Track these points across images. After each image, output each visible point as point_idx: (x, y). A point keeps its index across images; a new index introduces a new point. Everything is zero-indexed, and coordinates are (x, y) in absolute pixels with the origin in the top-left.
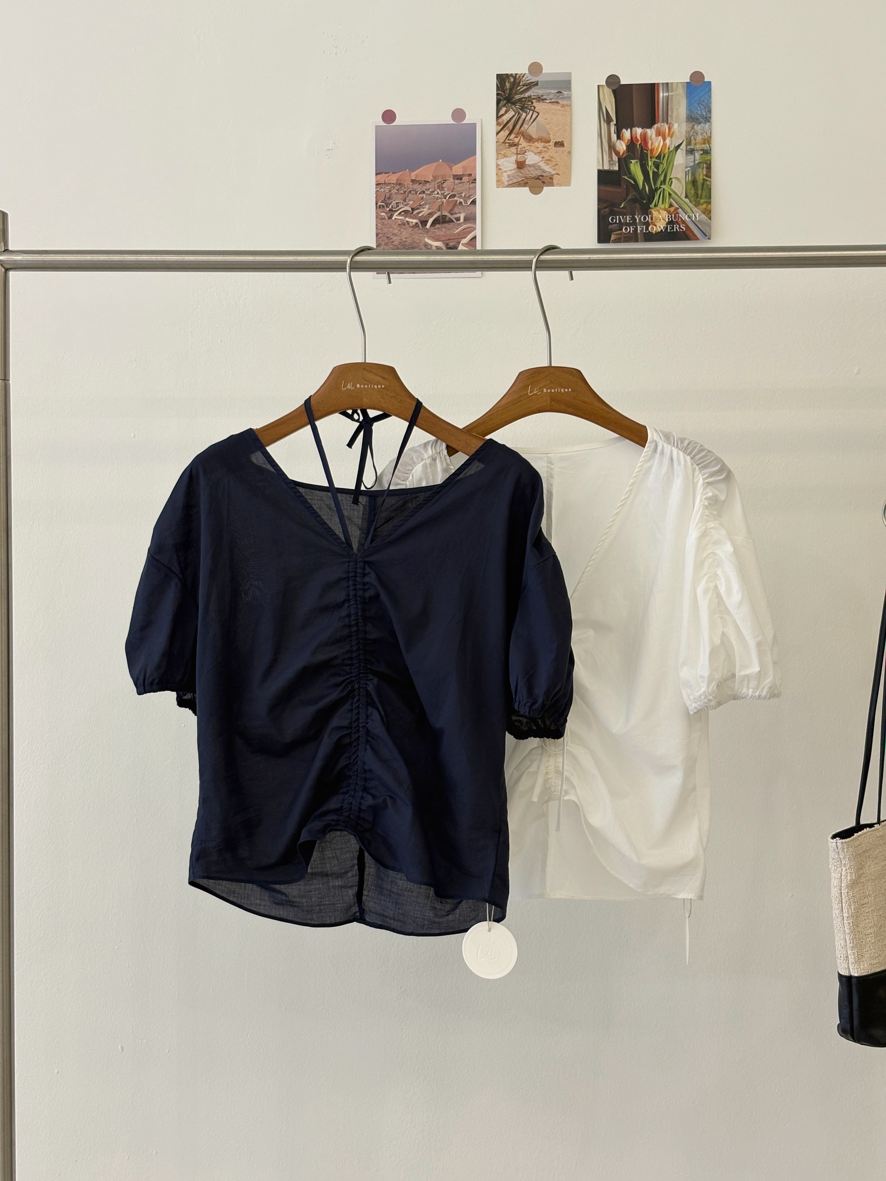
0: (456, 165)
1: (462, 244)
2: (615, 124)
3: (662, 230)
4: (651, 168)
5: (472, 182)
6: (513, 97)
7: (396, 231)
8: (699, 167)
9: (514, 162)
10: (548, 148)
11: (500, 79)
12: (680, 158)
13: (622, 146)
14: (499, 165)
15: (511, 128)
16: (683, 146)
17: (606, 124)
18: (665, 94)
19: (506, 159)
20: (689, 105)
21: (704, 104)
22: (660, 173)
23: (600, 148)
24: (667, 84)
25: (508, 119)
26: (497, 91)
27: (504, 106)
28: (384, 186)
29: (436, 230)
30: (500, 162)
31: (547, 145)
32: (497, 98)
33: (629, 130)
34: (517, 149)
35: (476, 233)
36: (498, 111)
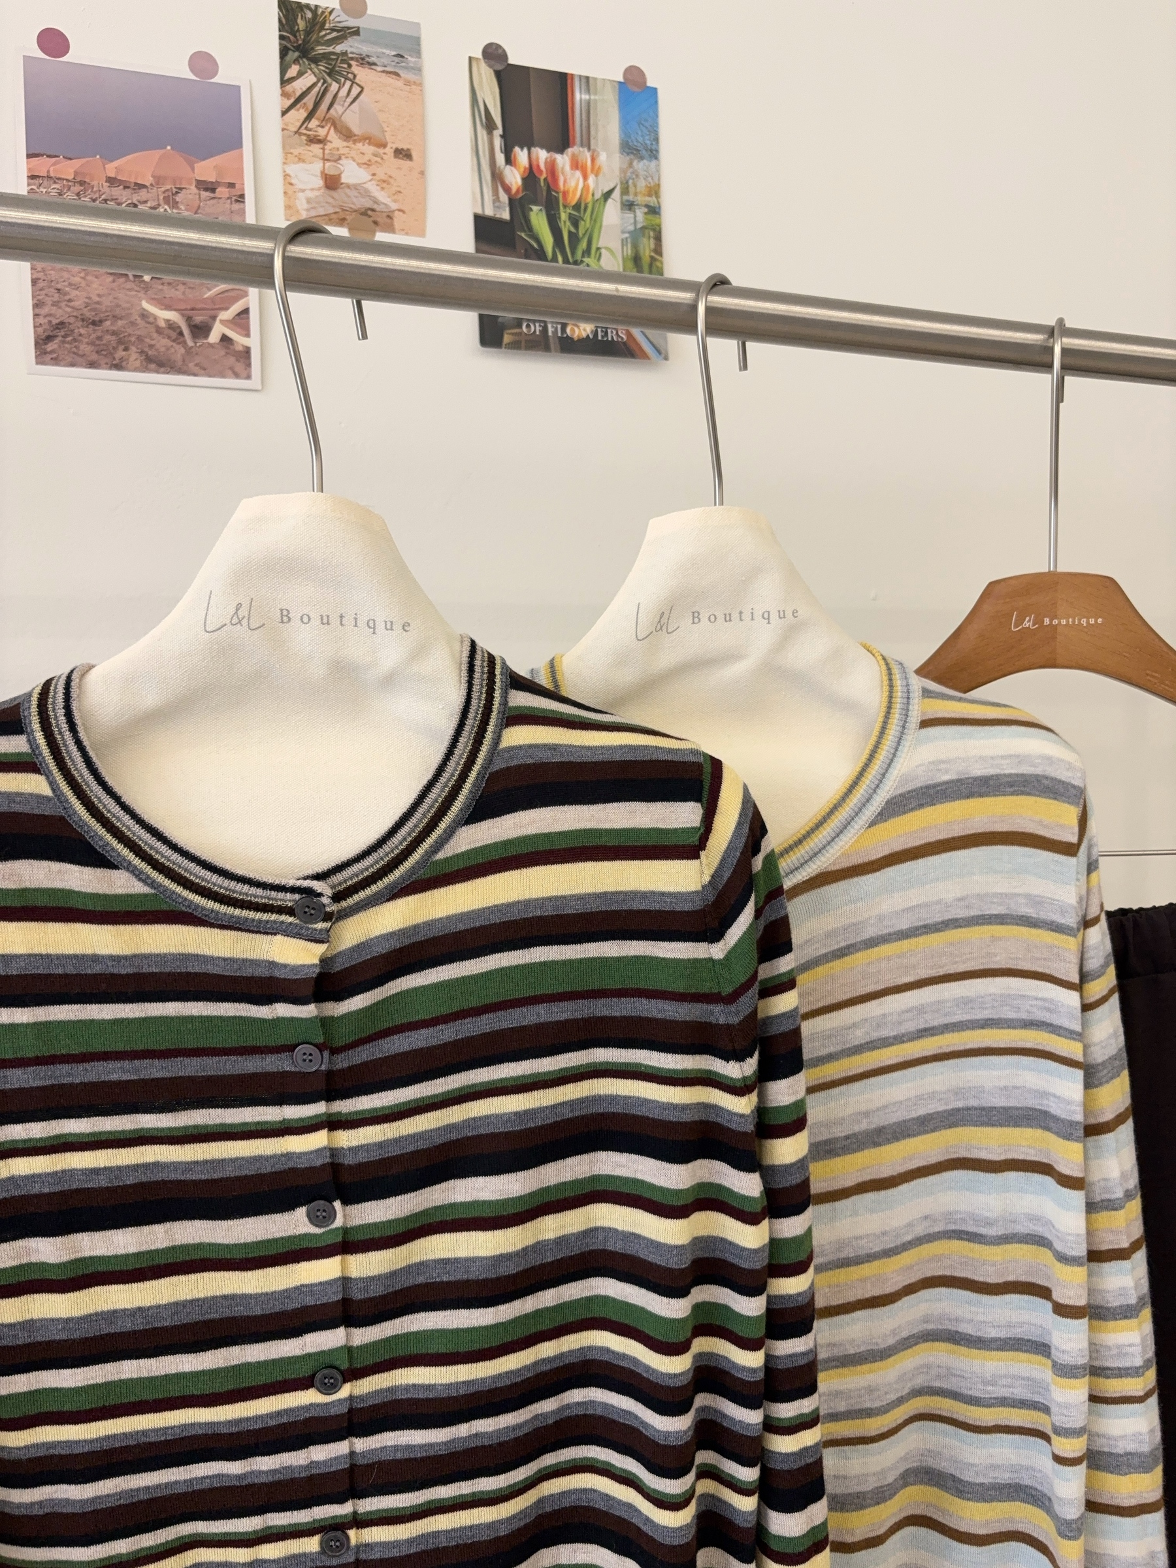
0: (204, 160)
1: (222, 322)
2: (502, 136)
3: (588, 336)
4: (566, 227)
5: (237, 201)
6: (313, 49)
7: (77, 280)
8: (644, 235)
9: (319, 174)
10: (382, 159)
11: (287, 10)
12: (612, 214)
13: (514, 178)
14: (288, 175)
15: (311, 106)
16: (616, 194)
17: (485, 133)
18: (585, 97)
19: (301, 165)
20: (625, 122)
21: (647, 124)
22: (581, 235)
23: (476, 174)
24: (587, 78)
25: (304, 89)
26: (280, 31)
27: (294, 62)
28: (46, 182)
29: (165, 288)
30: (293, 169)
31: (381, 151)
32: (280, 44)
33: (525, 150)
34: (323, 149)
35: (248, 303)
36: (283, 71)
